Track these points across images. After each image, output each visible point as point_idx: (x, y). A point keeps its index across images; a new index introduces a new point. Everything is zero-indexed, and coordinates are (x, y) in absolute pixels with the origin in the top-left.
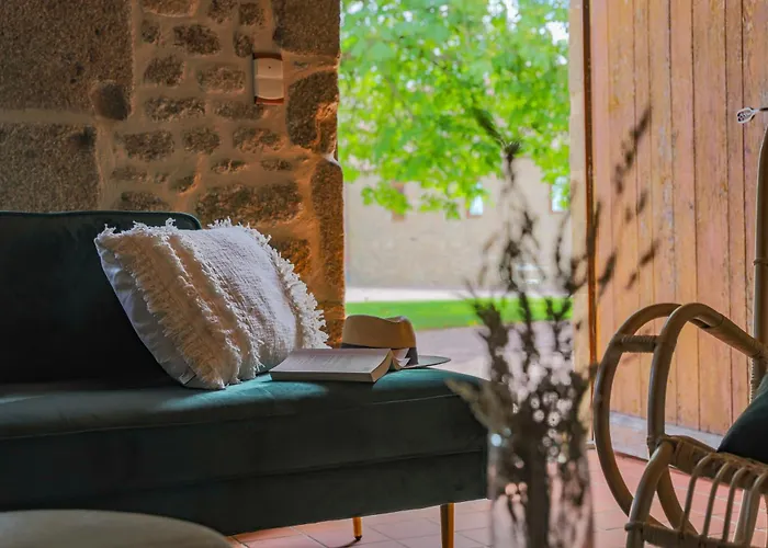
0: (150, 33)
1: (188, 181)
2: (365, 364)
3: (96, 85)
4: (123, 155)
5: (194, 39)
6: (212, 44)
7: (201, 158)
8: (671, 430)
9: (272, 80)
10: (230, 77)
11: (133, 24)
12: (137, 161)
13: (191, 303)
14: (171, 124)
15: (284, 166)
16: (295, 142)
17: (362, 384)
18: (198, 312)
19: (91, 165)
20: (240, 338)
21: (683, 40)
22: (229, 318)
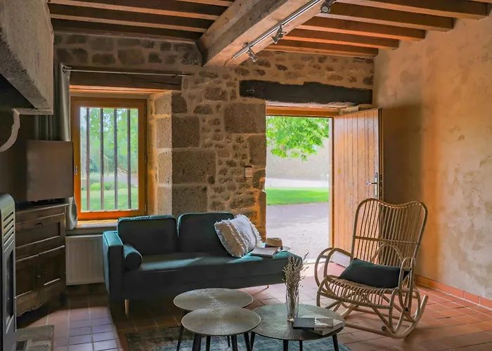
0: (220, 163)
1: (229, 198)
2: (271, 252)
3: (208, 176)
4: (213, 192)
5: (231, 164)
6: (235, 165)
7: (232, 193)
8: (328, 274)
9: (249, 173)
10: (239, 172)
11: (217, 161)
12: (217, 194)
13: (234, 239)
14: (225, 185)
15: (252, 193)
16: (255, 187)
17: (270, 257)
18: (236, 241)
19: (206, 196)
20: (244, 246)
21: (356, 159)
22: (242, 241)
